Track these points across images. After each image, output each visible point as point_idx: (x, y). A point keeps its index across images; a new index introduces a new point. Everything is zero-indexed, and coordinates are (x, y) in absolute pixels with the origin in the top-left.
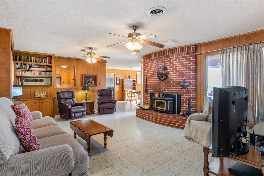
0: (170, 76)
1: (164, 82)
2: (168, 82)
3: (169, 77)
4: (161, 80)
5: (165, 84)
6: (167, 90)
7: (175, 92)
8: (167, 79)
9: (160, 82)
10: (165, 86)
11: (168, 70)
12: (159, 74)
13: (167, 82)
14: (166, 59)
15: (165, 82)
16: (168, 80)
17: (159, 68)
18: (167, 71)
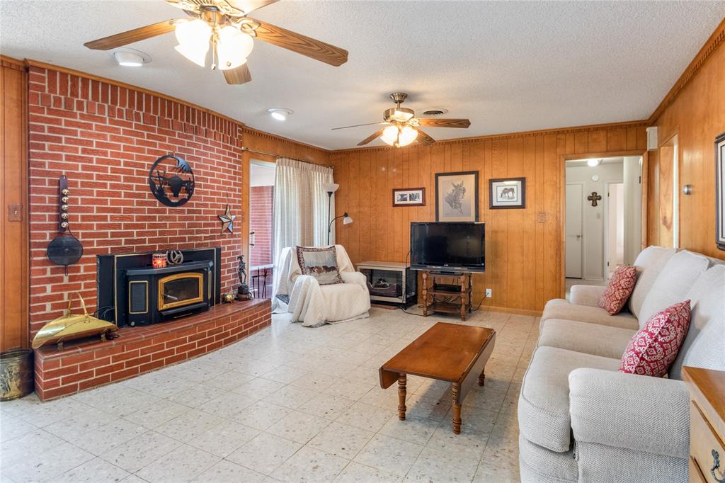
0: (198, 192)
1: (177, 212)
2: (194, 212)
3: (194, 195)
4: (165, 201)
5: (181, 218)
6: (190, 239)
7: (209, 241)
8: (189, 202)
9: (164, 211)
10: (183, 225)
11: (192, 173)
12: (164, 179)
13: (189, 212)
14: (187, 137)
15: (183, 212)
16: (192, 205)
17: (158, 157)
18: (190, 175)
